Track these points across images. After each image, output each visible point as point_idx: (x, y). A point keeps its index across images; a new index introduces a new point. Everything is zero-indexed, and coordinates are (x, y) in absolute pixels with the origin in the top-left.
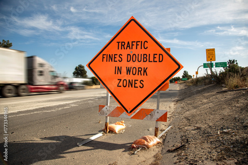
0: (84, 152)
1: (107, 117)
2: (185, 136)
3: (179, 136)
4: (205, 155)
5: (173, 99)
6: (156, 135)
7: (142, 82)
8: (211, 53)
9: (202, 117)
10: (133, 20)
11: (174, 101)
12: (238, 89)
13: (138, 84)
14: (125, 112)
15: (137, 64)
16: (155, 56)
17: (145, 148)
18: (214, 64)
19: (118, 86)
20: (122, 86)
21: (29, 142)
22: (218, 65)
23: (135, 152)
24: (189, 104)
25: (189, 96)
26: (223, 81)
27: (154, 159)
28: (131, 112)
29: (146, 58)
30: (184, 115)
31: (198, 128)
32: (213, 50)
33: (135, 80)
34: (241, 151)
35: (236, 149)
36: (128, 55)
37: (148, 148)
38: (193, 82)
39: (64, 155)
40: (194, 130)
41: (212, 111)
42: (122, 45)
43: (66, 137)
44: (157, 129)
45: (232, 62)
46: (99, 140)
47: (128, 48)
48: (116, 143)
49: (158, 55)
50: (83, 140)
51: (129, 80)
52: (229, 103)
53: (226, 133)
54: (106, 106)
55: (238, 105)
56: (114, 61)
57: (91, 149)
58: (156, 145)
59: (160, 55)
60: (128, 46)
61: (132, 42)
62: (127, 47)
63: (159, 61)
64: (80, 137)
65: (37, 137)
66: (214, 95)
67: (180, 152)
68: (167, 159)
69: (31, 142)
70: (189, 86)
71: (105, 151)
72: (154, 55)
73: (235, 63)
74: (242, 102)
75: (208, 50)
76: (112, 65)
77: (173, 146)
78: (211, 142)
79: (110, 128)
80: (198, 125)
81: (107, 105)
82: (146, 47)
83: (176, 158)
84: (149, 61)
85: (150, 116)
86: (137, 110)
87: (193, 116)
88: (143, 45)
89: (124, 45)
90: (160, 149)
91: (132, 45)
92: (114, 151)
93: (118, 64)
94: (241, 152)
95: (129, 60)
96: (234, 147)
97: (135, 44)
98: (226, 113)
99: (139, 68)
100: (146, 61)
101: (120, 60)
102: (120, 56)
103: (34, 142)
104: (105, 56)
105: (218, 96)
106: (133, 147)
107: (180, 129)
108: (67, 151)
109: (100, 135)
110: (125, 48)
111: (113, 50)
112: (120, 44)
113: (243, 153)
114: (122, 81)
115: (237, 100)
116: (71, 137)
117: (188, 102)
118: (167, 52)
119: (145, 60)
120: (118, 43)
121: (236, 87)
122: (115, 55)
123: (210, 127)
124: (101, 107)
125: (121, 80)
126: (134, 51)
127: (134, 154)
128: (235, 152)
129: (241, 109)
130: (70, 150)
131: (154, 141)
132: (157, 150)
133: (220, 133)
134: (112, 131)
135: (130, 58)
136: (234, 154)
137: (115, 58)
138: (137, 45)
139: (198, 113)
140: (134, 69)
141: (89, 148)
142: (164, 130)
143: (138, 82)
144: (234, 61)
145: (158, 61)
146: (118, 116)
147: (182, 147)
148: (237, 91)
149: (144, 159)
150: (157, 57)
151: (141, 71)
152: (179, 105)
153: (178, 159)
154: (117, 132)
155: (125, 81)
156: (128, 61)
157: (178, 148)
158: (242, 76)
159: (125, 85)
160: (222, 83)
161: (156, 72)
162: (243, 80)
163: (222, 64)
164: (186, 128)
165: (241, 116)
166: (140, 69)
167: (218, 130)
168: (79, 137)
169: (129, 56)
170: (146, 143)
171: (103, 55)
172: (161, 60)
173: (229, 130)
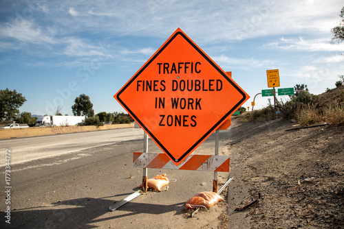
0: (121, 218)
1: (145, 169)
2: (255, 190)
3: (245, 190)
4: (287, 211)
5: (226, 142)
6: (215, 190)
7: (193, 118)
8: (273, 76)
9: (273, 164)
10: (179, 33)
11: (227, 144)
12: (314, 125)
13: (189, 122)
14: (171, 161)
15: (186, 95)
16: (212, 83)
17: (204, 208)
18: (277, 91)
19: (160, 125)
20: (166, 124)
21: (36, 209)
22: (281, 92)
23: (193, 214)
24: (249, 147)
25: (247, 137)
26: (292, 115)
27: (220, 221)
28: (180, 160)
29: (199, 85)
30: (246, 163)
31: (270, 179)
32: (277, 71)
33: (184, 116)
34: (331, 202)
35: (325, 201)
36: (173, 81)
37: (208, 208)
38: (248, 116)
39: (95, 224)
40: (265, 181)
41: (285, 156)
42: (165, 67)
43: (89, 199)
44: (215, 182)
45: (300, 87)
46: (137, 201)
47: (174, 71)
48: (162, 204)
49: (215, 81)
50: (115, 202)
51: (176, 116)
52: (305, 143)
53: (308, 182)
54: (144, 154)
55: (318, 146)
56: (154, 90)
57: (131, 214)
58: (217, 204)
59: (218, 81)
60: (174, 69)
61: (179, 64)
62: (172, 70)
63: (217, 90)
64: (110, 199)
65: (46, 202)
66: (282, 135)
67: (252, 210)
68: (237, 220)
69: (39, 209)
70: (244, 123)
71: (150, 215)
72: (210, 81)
73: (305, 89)
74: (322, 142)
75: (269, 72)
76: (152, 96)
77: (242, 203)
78: (291, 195)
79: (149, 184)
80: (268, 175)
81: (145, 151)
82: (198, 71)
83: (250, 218)
84: (203, 90)
85: (206, 164)
86: (188, 158)
87: (260, 163)
88: (195, 67)
89: (167, 68)
90: (224, 208)
91: (179, 68)
92: (163, 214)
93: (160, 94)
94: (332, 204)
95: (175, 88)
96: (322, 198)
97: (183, 66)
98: (303, 158)
99: (189, 99)
100: (198, 90)
101: (163, 89)
102: (163, 83)
103: (45, 209)
104: (141, 84)
105: (288, 135)
106: (189, 208)
107: (245, 181)
108: (97, 218)
109: (137, 194)
110: (170, 72)
111: (152, 74)
112: (162, 66)
113: (334, 205)
114: (166, 118)
115: (315, 140)
116: (97, 199)
117: (248, 145)
118: (227, 77)
119: (198, 88)
120: (160, 64)
121: (311, 122)
122: (155, 81)
123: (286, 176)
124: (137, 155)
125: (164, 116)
126: (182, 76)
127: (191, 216)
128: (325, 204)
129: (323, 152)
130: (100, 217)
131: (214, 198)
132: (220, 210)
133: (301, 183)
134: (152, 188)
135: (176, 86)
136: (323, 207)
137: (155, 85)
138: (186, 67)
139: (266, 159)
140: (183, 100)
141: (127, 212)
142: (223, 184)
143: (189, 119)
144: (303, 87)
145: (215, 90)
146: (161, 166)
147: (254, 204)
148: (313, 128)
149: (207, 223)
150: (214, 83)
151: (192, 104)
152: (234, 149)
153: (252, 219)
154: (159, 189)
155: (170, 118)
156: (173, 90)
157: (250, 205)
158: (318, 107)
159: (170, 123)
160: (292, 118)
161: (213, 105)
162: (319, 113)
163: (288, 91)
164: (253, 179)
165: (324, 161)
166: (191, 101)
167: (297, 179)
168: (107, 199)
169: (175, 83)
170: (205, 201)
171: (138, 82)
172: (219, 88)
173: (312, 178)
